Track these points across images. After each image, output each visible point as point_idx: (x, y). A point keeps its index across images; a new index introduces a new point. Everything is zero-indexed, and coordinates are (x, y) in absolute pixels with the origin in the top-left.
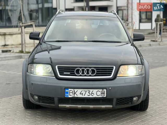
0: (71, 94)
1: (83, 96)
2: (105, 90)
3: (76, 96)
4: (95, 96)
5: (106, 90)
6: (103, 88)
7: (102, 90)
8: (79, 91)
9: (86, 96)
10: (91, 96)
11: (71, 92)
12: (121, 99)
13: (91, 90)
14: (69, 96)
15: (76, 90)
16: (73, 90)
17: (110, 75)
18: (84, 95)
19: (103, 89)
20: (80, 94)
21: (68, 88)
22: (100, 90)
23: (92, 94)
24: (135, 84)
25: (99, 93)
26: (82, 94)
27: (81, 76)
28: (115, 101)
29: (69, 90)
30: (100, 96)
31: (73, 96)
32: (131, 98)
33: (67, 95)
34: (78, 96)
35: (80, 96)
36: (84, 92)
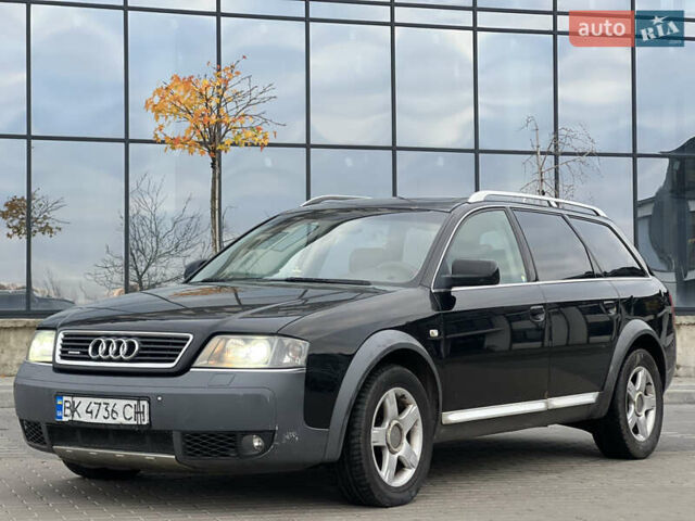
0: (67, 412)
1: (94, 420)
2: (145, 403)
3: (76, 418)
4: (120, 420)
5: (149, 402)
6: (139, 398)
7: (136, 402)
8: (85, 401)
9: (100, 420)
10: (110, 421)
11: (68, 405)
12: (196, 435)
13: (111, 402)
14: (65, 419)
15: (77, 400)
16: (69, 399)
18: (94, 415)
19: (139, 401)
20: (87, 412)
21: (61, 394)
22: (133, 403)
23: (114, 415)
24: (241, 392)
25: (130, 412)
26: (91, 412)
28: (177, 439)
29: (65, 398)
30: (132, 422)
31: (70, 418)
32: (230, 436)
33: (59, 414)
34: (82, 419)
35: (86, 418)
36: (94, 407)
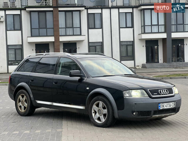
0: (162, 107)
1: (167, 108)
2: (175, 103)
3: (164, 108)
4: (172, 107)
6: (174, 101)
9: (168, 108)
10: (170, 107)
11: (161, 105)
13: (170, 103)
14: (161, 109)
15: (164, 104)
16: (162, 104)
17: (173, 93)
21: (159, 103)
22: (173, 103)
25: (173, 105)
27: (162, 95)
28: (177, 109)
29: (161, 104)
30: (173, 107)
33: (159, 108)
34: (165, 108)
35: (166, 108)
36: (167, 105)
